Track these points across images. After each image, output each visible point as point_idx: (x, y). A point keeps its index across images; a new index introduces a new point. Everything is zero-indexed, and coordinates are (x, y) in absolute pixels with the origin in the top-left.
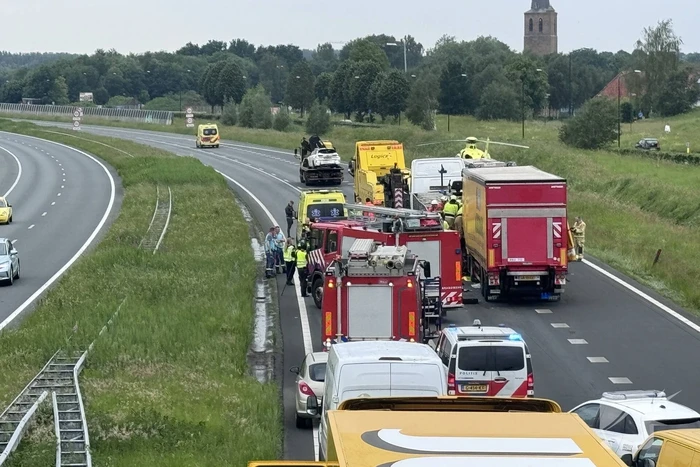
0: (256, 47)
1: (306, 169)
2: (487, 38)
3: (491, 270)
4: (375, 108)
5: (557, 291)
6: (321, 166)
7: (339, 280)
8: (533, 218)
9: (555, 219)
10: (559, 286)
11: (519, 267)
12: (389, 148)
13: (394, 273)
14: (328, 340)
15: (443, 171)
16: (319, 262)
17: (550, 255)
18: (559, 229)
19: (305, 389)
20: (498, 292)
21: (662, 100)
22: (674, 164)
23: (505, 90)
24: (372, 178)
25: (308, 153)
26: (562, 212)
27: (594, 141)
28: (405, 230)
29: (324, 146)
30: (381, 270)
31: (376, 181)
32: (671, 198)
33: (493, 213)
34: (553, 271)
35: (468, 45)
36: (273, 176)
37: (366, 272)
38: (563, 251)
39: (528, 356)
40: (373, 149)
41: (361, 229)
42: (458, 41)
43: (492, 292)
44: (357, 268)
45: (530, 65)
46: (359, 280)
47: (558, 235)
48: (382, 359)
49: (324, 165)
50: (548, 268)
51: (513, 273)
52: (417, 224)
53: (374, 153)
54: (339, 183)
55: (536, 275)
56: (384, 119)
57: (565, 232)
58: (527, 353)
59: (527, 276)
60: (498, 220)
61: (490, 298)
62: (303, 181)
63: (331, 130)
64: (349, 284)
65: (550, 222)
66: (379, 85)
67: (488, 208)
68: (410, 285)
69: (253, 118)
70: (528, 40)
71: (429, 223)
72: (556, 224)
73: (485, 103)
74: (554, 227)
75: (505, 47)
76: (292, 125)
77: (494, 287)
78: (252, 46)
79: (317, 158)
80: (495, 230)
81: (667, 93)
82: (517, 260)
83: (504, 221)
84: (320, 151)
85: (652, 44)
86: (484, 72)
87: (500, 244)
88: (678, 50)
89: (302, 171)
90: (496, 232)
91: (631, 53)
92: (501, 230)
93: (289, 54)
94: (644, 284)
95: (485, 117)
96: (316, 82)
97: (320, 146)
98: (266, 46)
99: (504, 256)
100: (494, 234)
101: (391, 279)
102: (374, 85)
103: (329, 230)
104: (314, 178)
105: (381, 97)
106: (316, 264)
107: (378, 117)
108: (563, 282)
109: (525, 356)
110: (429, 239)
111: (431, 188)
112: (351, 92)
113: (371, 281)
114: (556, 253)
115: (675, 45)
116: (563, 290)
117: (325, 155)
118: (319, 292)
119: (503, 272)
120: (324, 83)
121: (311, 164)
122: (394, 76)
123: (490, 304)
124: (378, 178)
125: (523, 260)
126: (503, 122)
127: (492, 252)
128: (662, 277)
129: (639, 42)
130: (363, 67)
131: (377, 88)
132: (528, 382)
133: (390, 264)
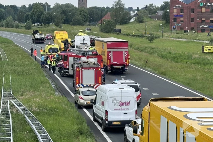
0: (4, 5)
1: (35, 39)
2: (68, 3)
3: (108, 65)
4: (42, 22)
5: (126, 71)
6: (39, 38)
7: (80, 69)
8: (120, 51)
9: (125, 52)
10: (126, 70)
11: (116, 64)
12: (64, 33)
13: (95, 66)
14: (77, 85)
15: (84, 39)
16: (62, 64)
17: (124, 61)
18: (126, 54)
19: (81, 98)
20: (110, 71)
21: (121, 20)
22: (132, 37)
23: (78, 17)
24: (60, 41)
25: (35, 34)
26: (127, 50)
27: (109, 31)
28: (88, 55)
29: (39, 33)
30: (92, 66)
31: (61, 42)
32: (137, 46)
33: (109, 50)
34: (125, 66)
35: (63, 5)
36: (23, 41)
37: (87, 66)
38: (127, 60)
39: (140, 88)
40: (59, 33)
41: (75, 55)
42: (60, 4)
43: (108, 71)
44: (85, 65)
45: (84, 10)
46: (85, 68)
47: (126, 56)
48: (119, 89)
49: (40, 38)
50: (123, 65)
51: (114, 66)
52: (91, 53)
53: (60, 34)
54: (44, 43)
55: (120, 67)
56: (45, 25)
57: (128, 55)
58: (140, 87)
59: (118, 67)
60: (110, 52)
61: (107, 73)
62: (33, 42)
63: (32, 28)
64: (83, 69)
65: (124, 52)
66: (44, 16)
67: (107, 49)
68: (99, 70)
69: (9, 25)
70: (79, 4)
71: (94, 53)
72: (125, 53)
73: (73, 21)
74: (125, 54)
75: (73, 6)
76: (20, 27)
77: (109, 70)
78: (3, 5)
79: (38, 36)
80: (109, 55)
81: (123, 18)
82: (115, 63)
83: (112, 52)
84: (39, 34)
85: (117, 5)
86: (71, 12)
87: (111, 59)
88: (124, 7)
89: (33, 40)
90: (110, 55)
91: (110, 8)
92: (111, 55)
93: (14, 7)
94: (145, 69)
95: (73, 24)
96: (25, 15)
97: (38, 33)
98: (7, 5)
99: (112, 62)
100: (109, 56)
101: (94, 68)
102: (42, 16)
103: (64, 55)
104: (37, 41)
105: (44, 19)
106: (61, 64)
107: (43, 25)
108: (127, 69)
109: (139, 88)
110: (94, 57)
111: (81, 44)
112: (36, 18)
113: (89, 68)
114: (126, 61)
115: (123, 5)
116: (127, 71)
117: (40, 35)
118: (62, 72)
119: (112, 66)
120: (28, 15)
121: (36, 38)
122: (48, 13)
123: (107, 75)
124: (62, 41)
125: (117, 63)
126: (78, 26)
127: (109, 61)
128: (149, 67)
129: (113, 5)
130: (39, 11)
131: (43, 17)
132: (140, 95)
133: (94, 64)
